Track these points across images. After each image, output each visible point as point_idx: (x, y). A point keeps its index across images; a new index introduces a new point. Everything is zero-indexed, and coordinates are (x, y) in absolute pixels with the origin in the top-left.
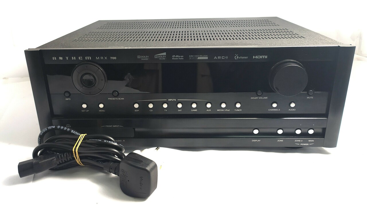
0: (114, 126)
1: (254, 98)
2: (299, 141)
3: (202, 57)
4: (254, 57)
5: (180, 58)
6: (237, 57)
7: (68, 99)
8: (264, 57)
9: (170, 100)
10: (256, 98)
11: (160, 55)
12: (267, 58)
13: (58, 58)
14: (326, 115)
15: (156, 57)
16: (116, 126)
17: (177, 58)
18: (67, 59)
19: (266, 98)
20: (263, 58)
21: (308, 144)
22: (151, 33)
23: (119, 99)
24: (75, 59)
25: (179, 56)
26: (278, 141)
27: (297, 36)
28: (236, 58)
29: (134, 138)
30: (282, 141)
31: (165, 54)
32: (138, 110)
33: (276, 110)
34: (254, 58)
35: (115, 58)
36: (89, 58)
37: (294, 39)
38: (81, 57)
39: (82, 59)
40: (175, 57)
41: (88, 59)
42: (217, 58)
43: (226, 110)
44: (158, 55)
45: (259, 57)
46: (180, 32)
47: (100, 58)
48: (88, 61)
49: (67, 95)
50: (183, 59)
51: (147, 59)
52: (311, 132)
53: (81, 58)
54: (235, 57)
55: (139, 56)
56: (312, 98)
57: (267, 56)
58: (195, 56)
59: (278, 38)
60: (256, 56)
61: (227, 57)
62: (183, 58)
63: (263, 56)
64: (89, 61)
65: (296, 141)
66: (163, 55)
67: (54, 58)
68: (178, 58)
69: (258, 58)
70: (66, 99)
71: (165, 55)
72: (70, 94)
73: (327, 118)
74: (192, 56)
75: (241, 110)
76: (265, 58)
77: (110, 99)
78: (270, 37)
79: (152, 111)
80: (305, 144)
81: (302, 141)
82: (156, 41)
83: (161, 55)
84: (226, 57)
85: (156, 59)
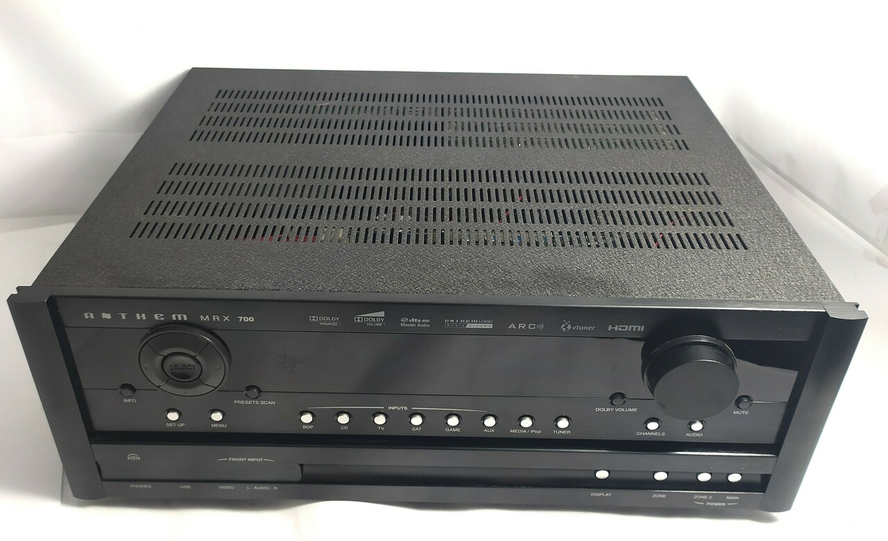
0: (249, 460)
1: (604, 410)
2: (705, 497)
3: (478, 323)
4: (610, 328)
5: (421, 323)
6: (567, 326)
7: (129, 401)
8: (637, 328)
9: (394, 408)
10: (608, 410)
11: (368, 317)
12: (642, 330)
13: (98, 316)
14: (774, 448)
15: (358, 319)
16: (254, 460)
17: (412, 323)
18: (124, 318)
19: (634, 410)
20: (634, 330)
21: (724, 504)
23: (263, 403)
24: (144, 318)
25: (419, 321)
26: (655, 496)
28: (564, 329)
29: (300, 482)
30: (664, 496)
31: (382, 314)
32: (311, 427)
33: (655, 434)
34: (609, 329)
35: (251, 319)
36: (182, 317)
38: (161, 314)
39: (163, 319)
40: (408, 323)
41: (180, 319)
42: (517, 326)
43: (532, 431)
44: (363, 317)
45: (622, 328)
47: (211, 318)
48: (177, 322)
49: (127, 392)
50: (428, 326)
51: (335, 324)
52: (735, 478)
53: (162, 317)
54: (563, 326)
55: (314, 317)
56: (746, 413)
57: (643, 327)
58: (459, 321)
60: (617, 326)
61: (542, 327)
62: (428, 323)
63: (635, 327)
64: (182, 323)
65: (696, 497)
66: (376, 318)
67: (89, 315)
68: (417, 323)
69: (620, 329)
70: (125, 400)
71: (383, 318)
72: (134, 391)
73: (777, 456)
74: (453, 321)
75: (569, 432)
76: (639, 330)
77: (239, 402)
79: (346, 428)
80: (716, 504)
81: (710, 497)
83: (373, 317)
84: (539, 327)
85: (361, 323)
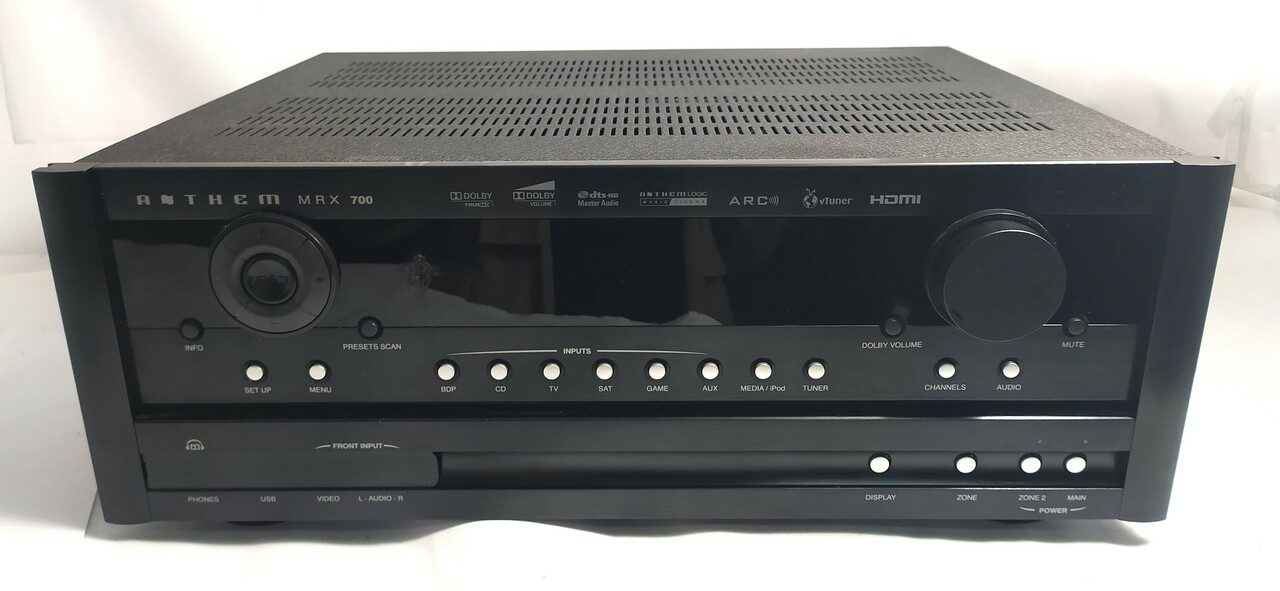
0: (363, 446)
1: (873, 345)
2: (1035, 498)
3: (687, 197)
4: (873, 200)
5: (607, 199)
6: (811, 198)
7: (193, 348)
8: (911, 199)
9: (571, 351)
10: (880, 345)
11: (532, 192)
12: (918, 202)
13: (156, 200)
14: (1129, 407)
15: (518, 195)
16: (368, 446)
17: (594, 200)
18: (191, 202)
19: (918, 344)
20: (907, 202)
21: (1065, 510)
22: (503, 104)
23: (384, 347)
24: (220, 202)
25: (604, 196)
26: (960, 497)
27: (1022, 121)
28: (808, 204)
29: (435, 488)
30: (973, 498)
31: (550, 185)
32: (453, 389)
33: (952, 387)
34: (872, 203)
35: (368, 200)
36: (273, 198)
37: (1012, 133)
38: (244, 196)
39: (245, 203)
40: (588, 199)
41: (269, 202)
42: (741, 201)
43: (772, 388)
44: (526, 191)
45: (892, 199)
46: (607, 101)
47: (313, 199)
48: (267, 208)
49: (192, 332)
50: (617, 204)
51: (486, 205)
52: (1076, 465)
53: (244, 199)
54: (806, 198)
55: (456, 193)
56: (1081, 344)
57: (919, 196)
58: (660, 194)
59: (957, 128)
60: (882, 197)
61: (776, 200)
62: (616, 199)
63: (907, 197)
64: (272, 209)
65: (1022, 497)
66: (543, 192)
67: (143, 198)
68: (600, 200)
69: (887, 202)
70: (187, 348)
71: (552, 191)
72: (201, 330)
73: (1134, 416)
74: (650, 194)
75: (826, 387)
76: (913, 202)
77: (350, 346)
78: (928, 124)
79: (502, 389)
80: (1053, 511)
81: (1044, 498)
82: (520, 134)
83: (539, 191)
84: (772, 200)
85: (520, 203)
